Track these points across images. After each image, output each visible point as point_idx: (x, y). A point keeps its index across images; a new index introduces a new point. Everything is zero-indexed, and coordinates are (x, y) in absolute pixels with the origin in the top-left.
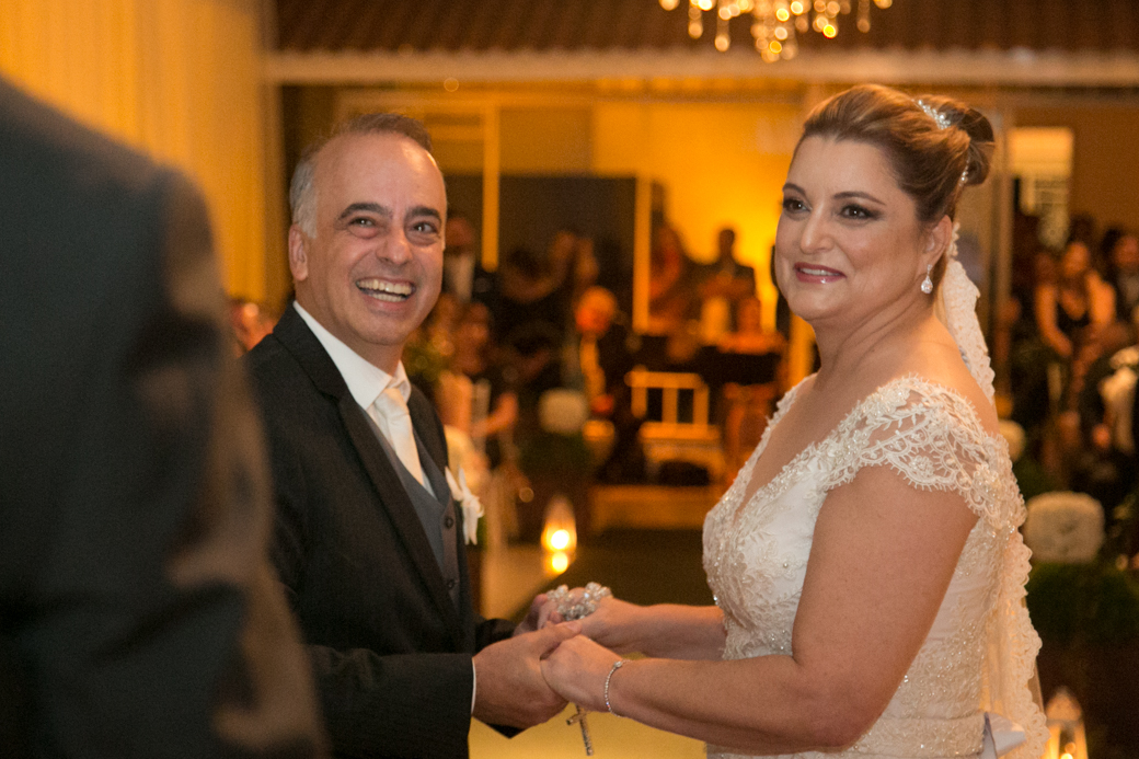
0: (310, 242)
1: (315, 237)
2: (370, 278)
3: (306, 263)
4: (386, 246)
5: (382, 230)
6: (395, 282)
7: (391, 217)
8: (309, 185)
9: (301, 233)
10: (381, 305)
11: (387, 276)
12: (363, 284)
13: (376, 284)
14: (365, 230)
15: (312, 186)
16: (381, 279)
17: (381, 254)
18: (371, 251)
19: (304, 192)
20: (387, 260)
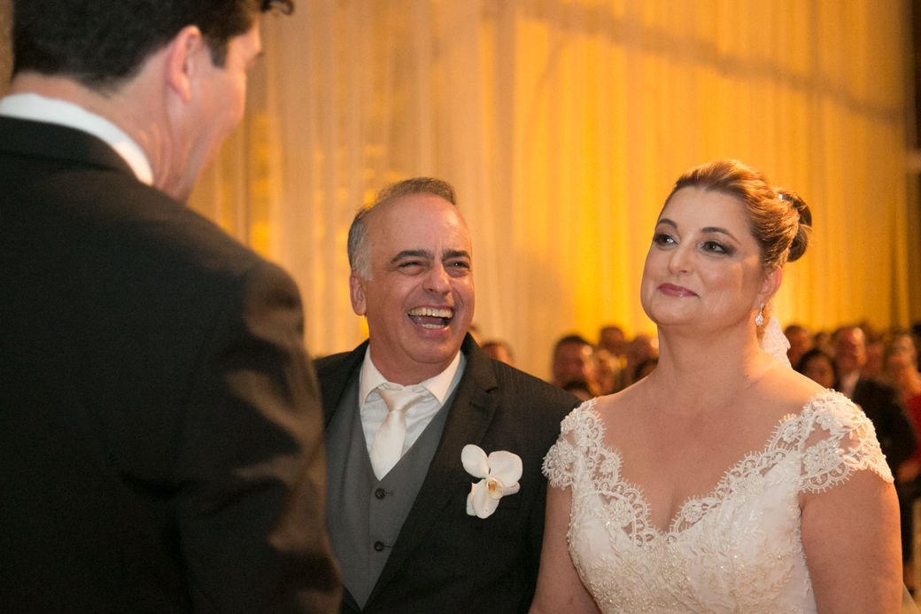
0: (367, 282)
1: (371, 279)
2: (420, 307)
3: (364, 300)
4: (430, 280)
5: (425, 268)
6: (439, 308)
7: (433, 258)
8: (362, 239)
9: (359, 278)
10: (428, 332)
11: (432, 303)
12: (413, 313)
13: (424, 312)
14: (413, 269)
15: (366, 241)
16: (428, 306)
17: (427, 287)
18: (419, 284)
19: (359, 245)
20: (431, 290)
